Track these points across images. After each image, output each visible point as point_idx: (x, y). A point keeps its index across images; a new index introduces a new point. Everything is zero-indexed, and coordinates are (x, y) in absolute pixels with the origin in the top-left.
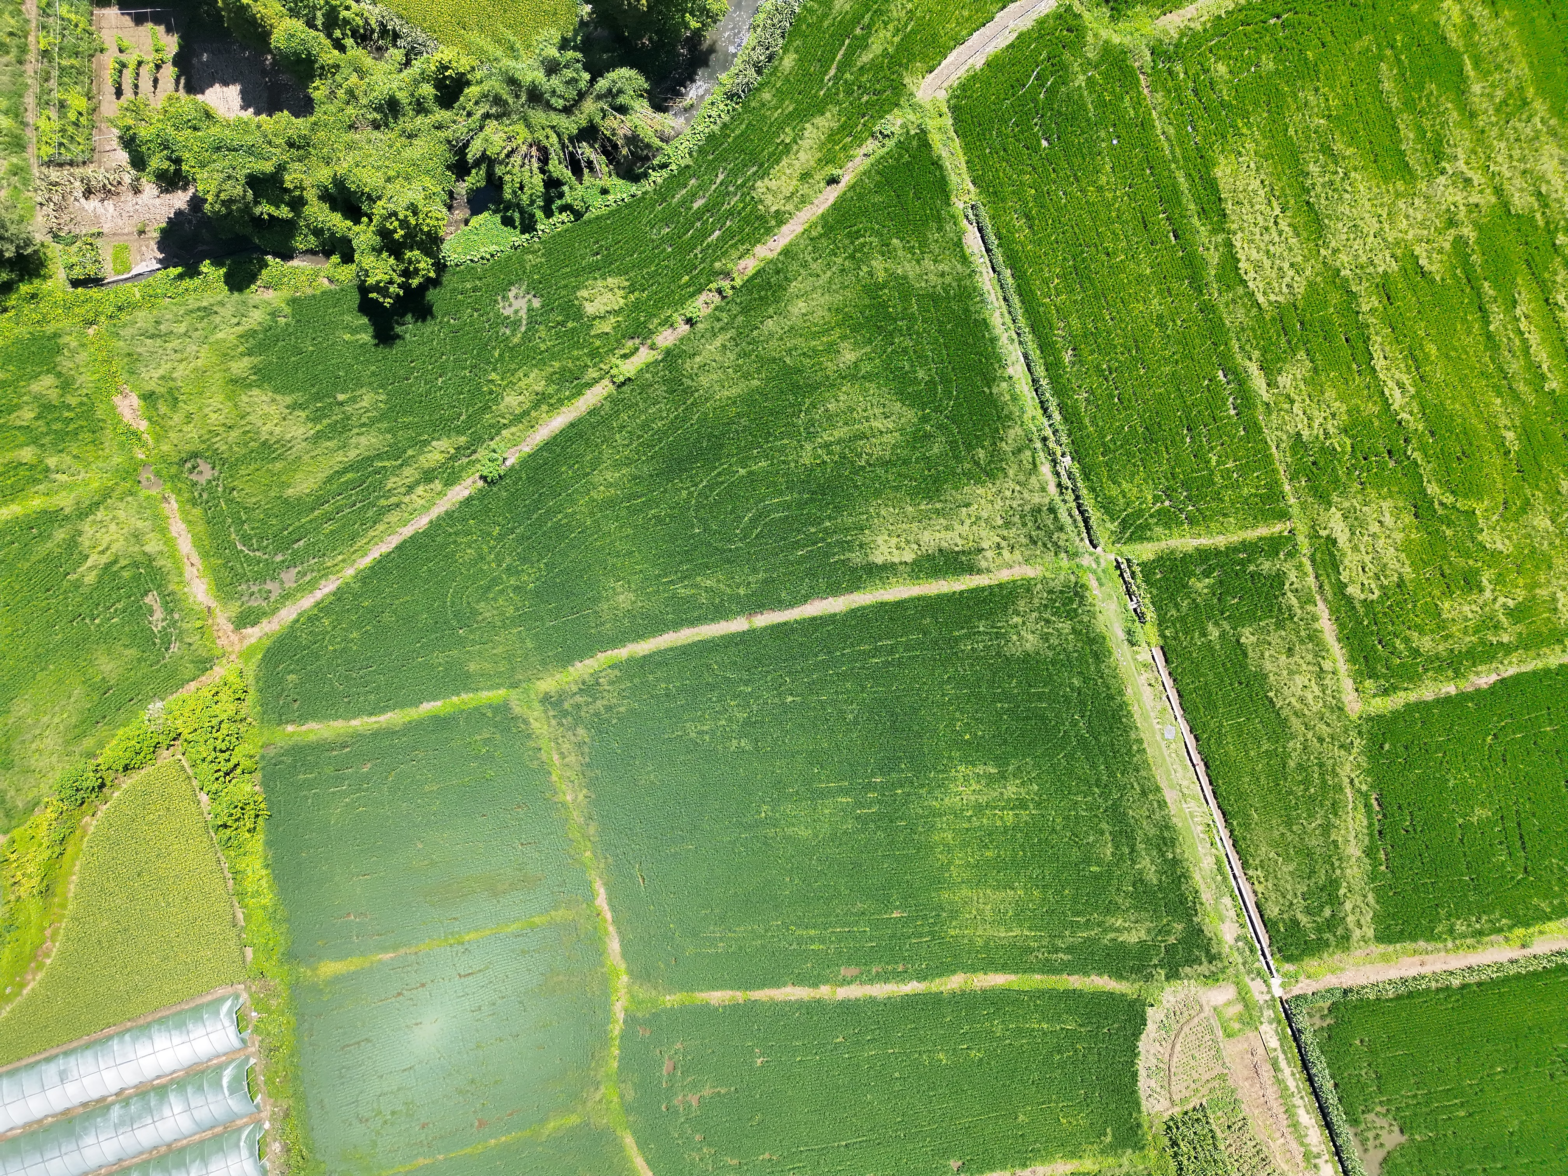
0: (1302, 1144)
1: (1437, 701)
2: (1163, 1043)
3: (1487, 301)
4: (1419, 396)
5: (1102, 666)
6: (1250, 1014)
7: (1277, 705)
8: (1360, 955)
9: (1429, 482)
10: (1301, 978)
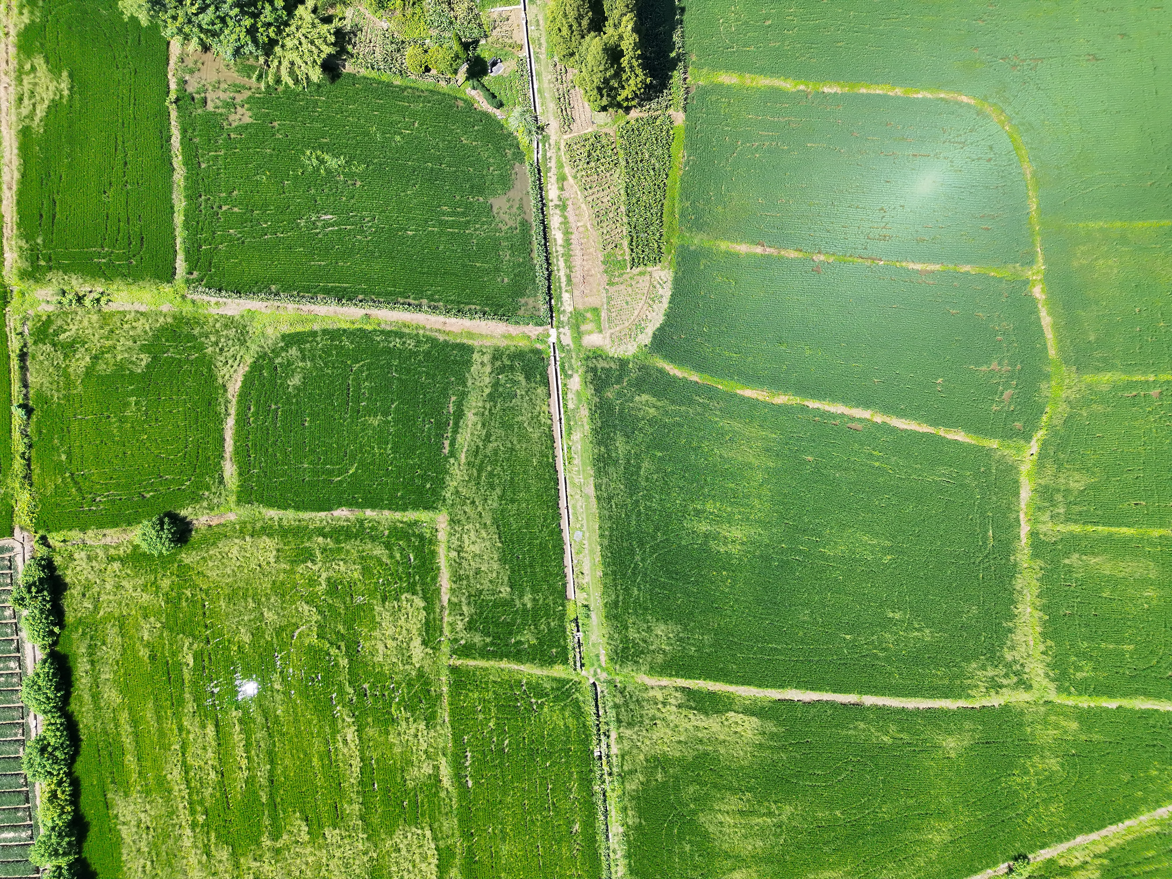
0: (565, 218)
1: (382, 508)
2: (644, 318)
3: (266, 787)
4: (335, 731)
5: (613, 597)
6: (577, 321)
7: (497, 536)
8: (488, 342)
9: (344, 667)
10: (534, 337)
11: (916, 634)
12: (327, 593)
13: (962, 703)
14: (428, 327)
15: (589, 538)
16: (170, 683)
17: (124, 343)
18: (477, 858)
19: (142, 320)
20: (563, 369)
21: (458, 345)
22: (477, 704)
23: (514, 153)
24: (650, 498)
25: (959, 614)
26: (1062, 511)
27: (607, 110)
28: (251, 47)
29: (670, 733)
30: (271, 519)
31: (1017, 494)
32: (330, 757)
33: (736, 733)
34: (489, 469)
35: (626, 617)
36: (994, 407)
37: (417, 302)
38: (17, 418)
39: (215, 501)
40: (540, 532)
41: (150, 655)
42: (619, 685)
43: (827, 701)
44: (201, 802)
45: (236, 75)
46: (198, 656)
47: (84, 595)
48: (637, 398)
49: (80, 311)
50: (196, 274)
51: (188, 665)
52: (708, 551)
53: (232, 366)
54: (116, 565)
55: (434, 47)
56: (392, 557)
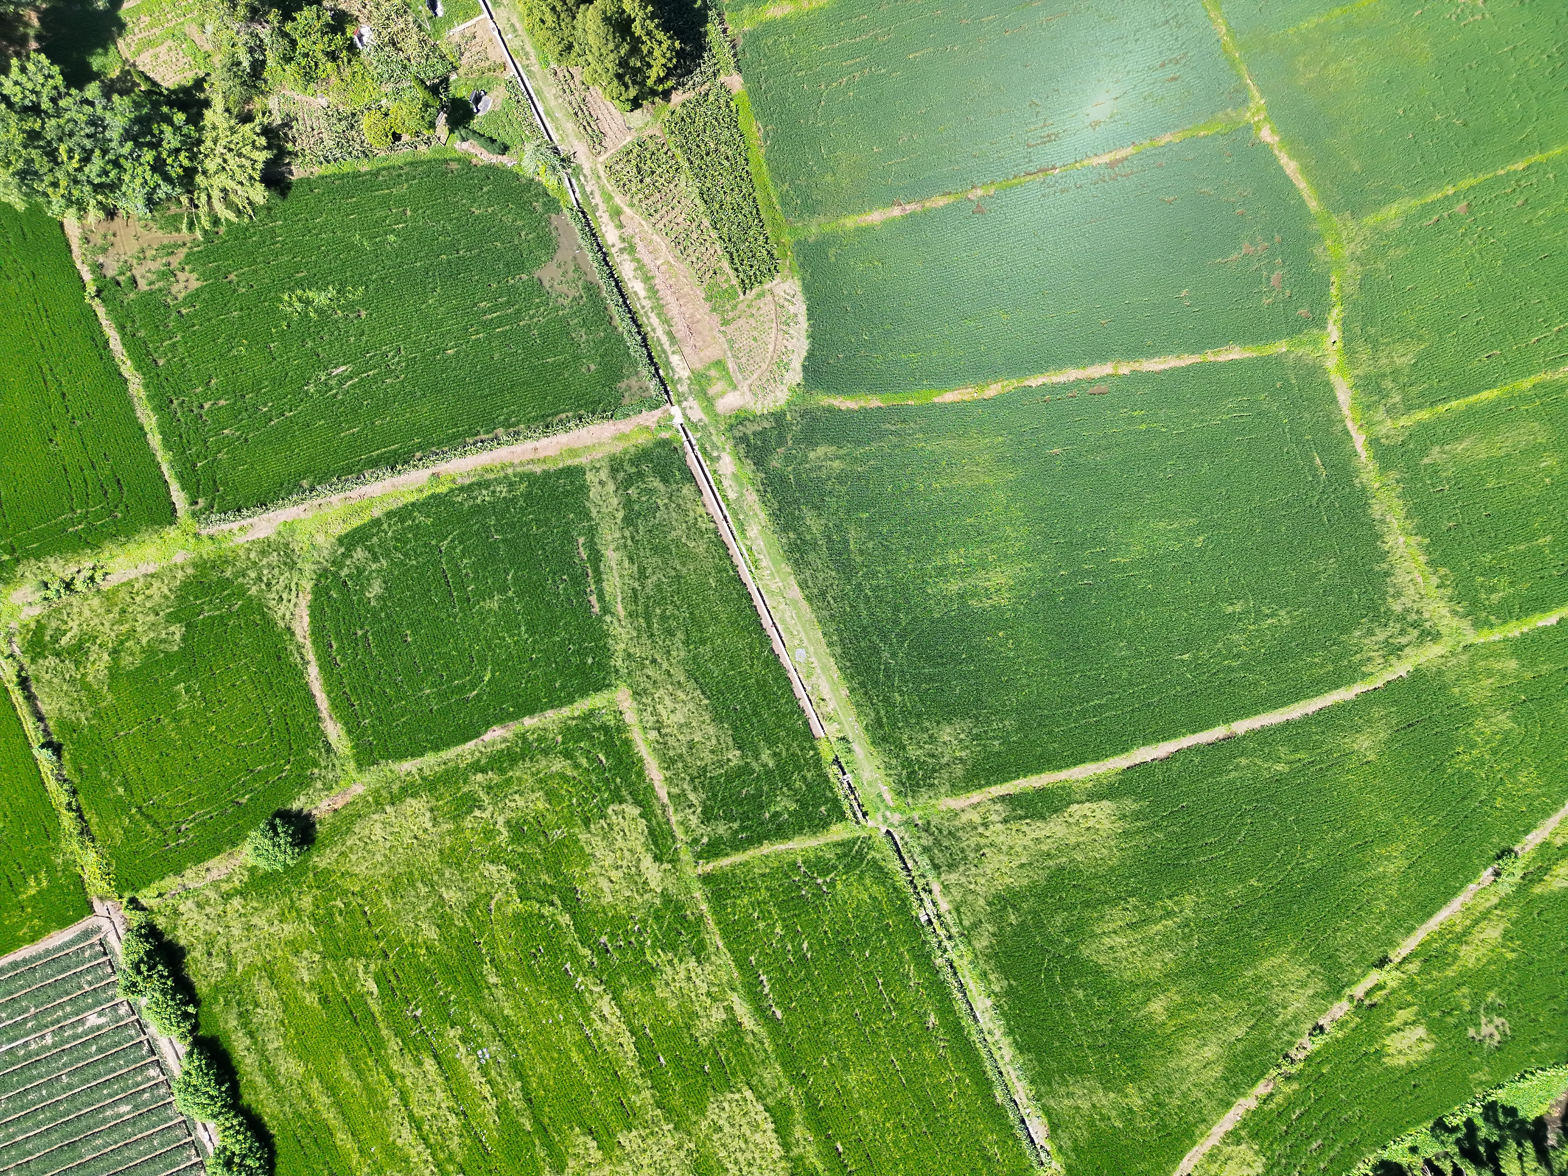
0: (638, 261)
1: (542, 710)
2: (784, 350)
3: (525, 1110)
4: (585, 1010)
5: (873, 715)
6: (700, 385)
7: (699, 692)
8: (598, 454)
9: (568, 926)
10: (653, 426)
11: (1269, 621)
12: (512, 841)
13: (1359, 688)
14: (516, 461)
15: (816, 653)
16: (358, 1024)
17: (143, 622)
18: (821, 1103)
19: (156, 584)
20: (705, 452)
21: (562, 470)
22: (751, 911)
23: (544, 204)
24: (874, 574)
25: (1314, 577)
26: (1398, 399)
27: (641, 106)
28: (165, 188)
29: (1006, 858)
30: (409, 774)
31: (1334, 400)
32: (590, 1044)
33: (1089, 829)
34: (658, 611)
35: (897, 735)
36: (1266, 301)
37: (491, 436)
38: (45, 763)
39: (331, 777)
40: (751, 667)
41: (320, 999)
42: (920, 822)
43: (1189, 748)
44: (451, 1159)
45: (160, 233)
46: (380, 978)
47: (210, 954)
48: (812, 455)
49: (75, 600)
50: (201, 502)
51: (372, 993)
52: (971, 614)
53: (289, 601)
54: (237, 902)
55: (393, 106)
56: (577, 766)
